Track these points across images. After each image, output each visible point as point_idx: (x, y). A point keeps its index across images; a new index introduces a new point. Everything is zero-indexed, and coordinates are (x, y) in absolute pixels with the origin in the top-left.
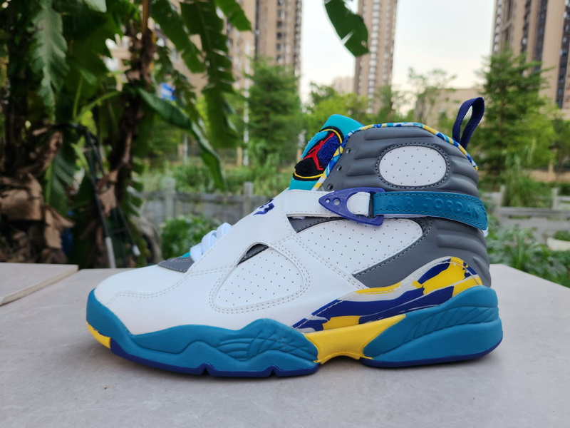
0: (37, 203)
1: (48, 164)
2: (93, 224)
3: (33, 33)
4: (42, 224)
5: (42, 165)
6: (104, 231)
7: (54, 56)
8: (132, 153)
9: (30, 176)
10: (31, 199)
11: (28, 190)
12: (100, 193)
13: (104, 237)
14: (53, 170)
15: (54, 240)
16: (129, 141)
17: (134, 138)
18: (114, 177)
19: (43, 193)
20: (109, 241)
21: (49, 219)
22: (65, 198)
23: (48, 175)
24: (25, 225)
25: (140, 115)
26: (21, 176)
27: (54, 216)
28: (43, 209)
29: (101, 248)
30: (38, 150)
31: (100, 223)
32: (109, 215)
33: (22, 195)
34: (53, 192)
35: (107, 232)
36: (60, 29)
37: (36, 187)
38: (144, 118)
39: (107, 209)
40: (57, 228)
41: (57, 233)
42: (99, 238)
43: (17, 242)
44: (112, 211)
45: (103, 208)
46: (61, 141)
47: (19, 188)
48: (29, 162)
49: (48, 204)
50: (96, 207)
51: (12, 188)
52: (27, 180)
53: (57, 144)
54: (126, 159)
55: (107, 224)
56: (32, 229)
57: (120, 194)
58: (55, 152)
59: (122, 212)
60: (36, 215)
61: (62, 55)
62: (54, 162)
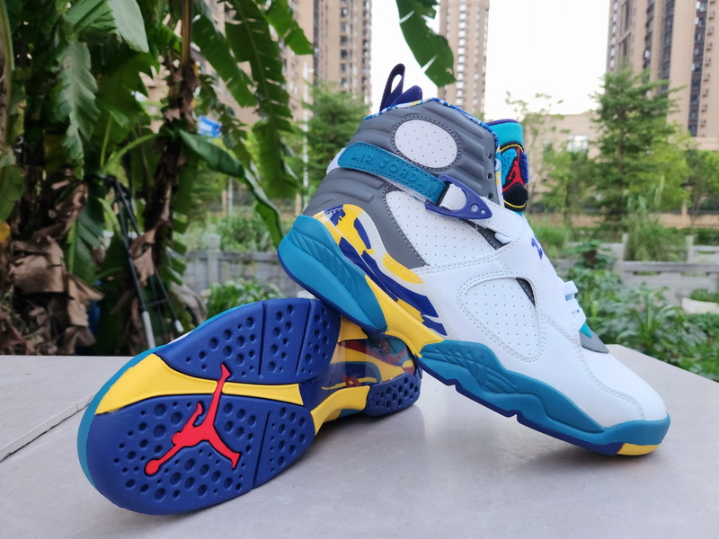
0: (58, 271)
1: (71, 224)
2: (126, 295)
3: (58, 72)
4: (64, 297)
5: (64, 225)
6: (140, 304)
7: (82, 98)
8: (172, 209)
9: (49, 238)
10: (51, 266)
11: (47, 256)
12: (134, 258)
13: (140, 311)
14: (77, 231)
15: (79, 316)
16: (169, 193)
17: (175, 190)
18: (150, 237)
19: (66, 259)
20: (146, 315)
21: (73, 291)
22: (92, 264)
23: (71, 238)
24: (43, 298)
25: (181, 162)
26: (38, 240)
27: (79, 287)
28: (65, 279)
29: (138, 325)
30: (58, 208)
31: (136, 294)
32: (145, 284)
33: (40, 262)
34: (77, 258)
35: (144, 306)
36: (89, 65)
37: (56, 252)
38: (186, 165)
39: (144, 278)
40: (82, 301)
41: (83, 307)
42: (135, 312)
43: (34, 319)
44: (148, 280)
45: (139, 276)
46: (86, 196)
47: (37, 254)
48: (48, 222)
49: (71, 272)
50: (129, 275)
51: (27, 254)
52: (45, 243)
53: (82, 200)
54: (165, 216)
55: (143, 294)
56: (52, 304)
57: (159, 258)
58: (79, 209)
59: (161, 280)
60: (57, 287)
61: (92, 96)
62: (77, 221)
